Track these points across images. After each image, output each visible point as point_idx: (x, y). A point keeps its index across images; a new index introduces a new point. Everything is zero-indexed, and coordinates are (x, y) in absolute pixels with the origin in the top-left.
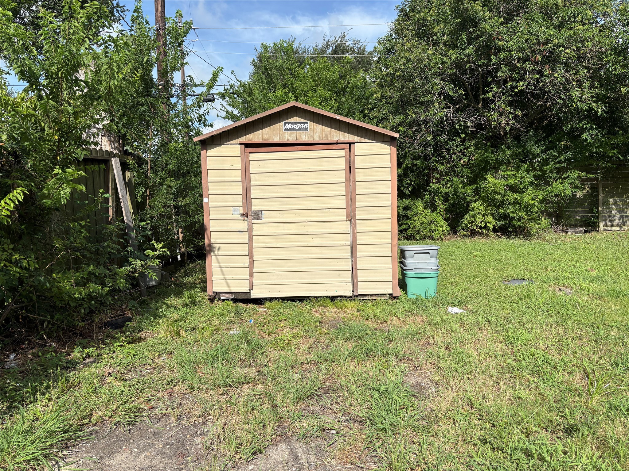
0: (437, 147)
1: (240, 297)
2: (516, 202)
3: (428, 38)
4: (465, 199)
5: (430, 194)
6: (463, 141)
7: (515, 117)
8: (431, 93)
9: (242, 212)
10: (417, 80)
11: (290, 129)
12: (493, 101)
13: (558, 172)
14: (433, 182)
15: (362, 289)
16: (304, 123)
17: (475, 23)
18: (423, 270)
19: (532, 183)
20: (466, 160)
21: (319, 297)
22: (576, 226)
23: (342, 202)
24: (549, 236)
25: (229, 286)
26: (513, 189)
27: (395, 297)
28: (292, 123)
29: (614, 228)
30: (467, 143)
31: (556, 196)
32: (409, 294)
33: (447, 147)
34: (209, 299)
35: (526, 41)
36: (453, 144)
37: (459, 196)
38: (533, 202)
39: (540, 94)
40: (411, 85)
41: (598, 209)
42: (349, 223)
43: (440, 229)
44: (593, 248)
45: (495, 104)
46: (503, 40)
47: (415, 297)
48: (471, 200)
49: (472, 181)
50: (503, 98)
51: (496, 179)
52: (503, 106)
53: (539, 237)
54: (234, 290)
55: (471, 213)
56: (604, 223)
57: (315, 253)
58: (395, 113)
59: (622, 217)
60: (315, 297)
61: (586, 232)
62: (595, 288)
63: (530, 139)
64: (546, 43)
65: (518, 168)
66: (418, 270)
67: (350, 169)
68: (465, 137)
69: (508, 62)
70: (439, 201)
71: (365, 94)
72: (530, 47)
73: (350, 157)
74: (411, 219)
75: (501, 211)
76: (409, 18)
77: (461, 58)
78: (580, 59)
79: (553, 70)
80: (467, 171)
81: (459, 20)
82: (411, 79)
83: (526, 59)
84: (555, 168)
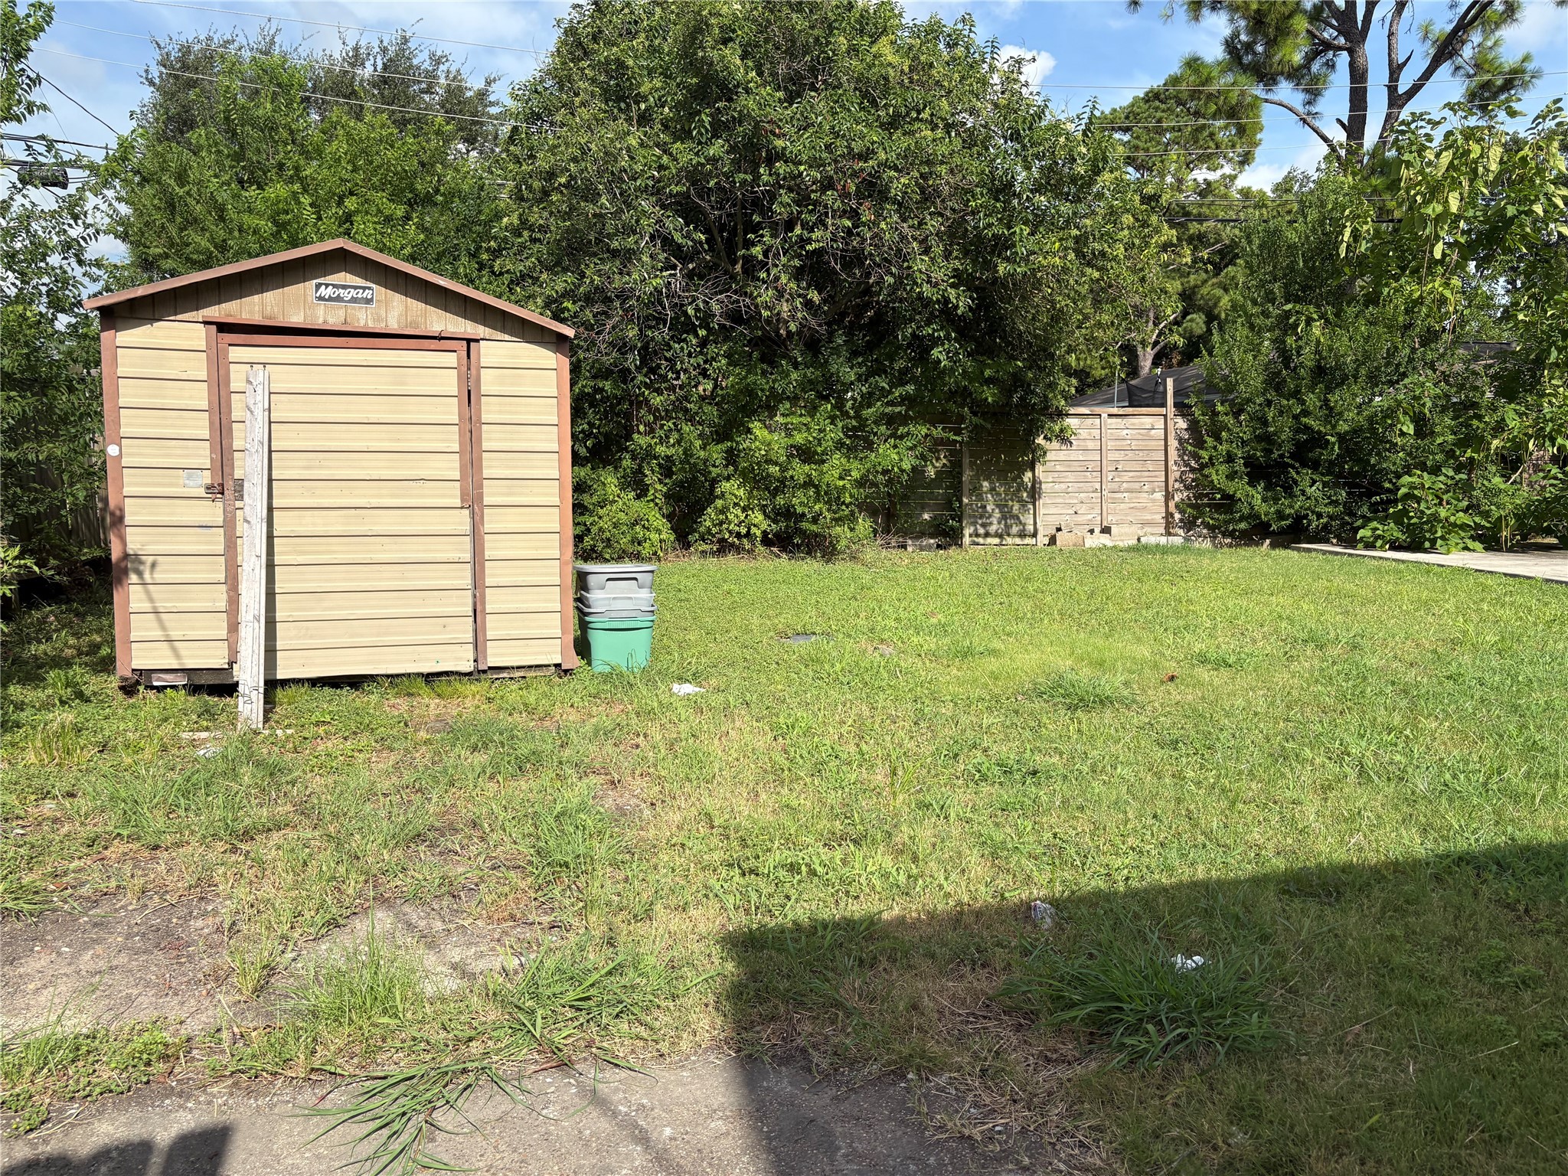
0: (647, 354)
1: (203, 680)
2: (809, 483)
3: (628, 106)
4: (706, 473)
5: (634, 458)
6: (703, 343)
7: (808, 304)
8: (634, 232)
9: (209, 481)
10: (604, 200)
11: (330, 299)
12: (764, 265)
13: (889, 424)
14: (639, 433)
15: (495, 655)
16: (364, 288)
17: (728, 92)
18: (624, 614)
19: (839, 445)
20: (710, 387)
21: (398, 676)
22: (922, 535)
23: (451, 467)
24: (869, 554)
25: (177, 656)
26: (806, 454)
27: (566, 671)
28: (334, 286)
29: (989, 540)
30: (712, 349)
31: (885, 472)
32: (594, 663)
33: (668, 355)
34: (121, 688)
35: (828, 147)
36: (682, 349)
37: (695, 465)
38: (841, 483)
39: (854, 259)
40: (591, 209)
41: (961, 502)
42: (466, 512)
43: (654, 537)
44: (944, 578)
45: (768, 271)
46: (784, 135)
47: (607, 669)
48: (719, 475)
49: (722, 434)
50: (784, 260)
51: (771, 432)
52: (784, 279)
53: (853, 558)
54: (191, 663)
55: (719, 503)
56: (972, 529)
57: (387, 578)
58: (555, 267)
59: (1004, 517)
60: (388, 676)
61: (939, 547)
62: (931, 643)
63: (836, 351)
64: (864, 156)
65: (812, 410)
66: (613, 615)
67: (470, 396)
68: (707, 336)
69: (794, 183)
70: (651, 478)
71: (480, 212)
72: (836, 161)
73: (469, 369)
74: (591, 513)
75: (780, 500)
76: (586, 54)
77: (699, 163)
78: (928, 196)
79: (878, 215)
80: (711, 411)
81: (695, 80)
82: (591, 195)
83: (827, 184)
84: (883, 414)
